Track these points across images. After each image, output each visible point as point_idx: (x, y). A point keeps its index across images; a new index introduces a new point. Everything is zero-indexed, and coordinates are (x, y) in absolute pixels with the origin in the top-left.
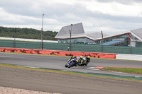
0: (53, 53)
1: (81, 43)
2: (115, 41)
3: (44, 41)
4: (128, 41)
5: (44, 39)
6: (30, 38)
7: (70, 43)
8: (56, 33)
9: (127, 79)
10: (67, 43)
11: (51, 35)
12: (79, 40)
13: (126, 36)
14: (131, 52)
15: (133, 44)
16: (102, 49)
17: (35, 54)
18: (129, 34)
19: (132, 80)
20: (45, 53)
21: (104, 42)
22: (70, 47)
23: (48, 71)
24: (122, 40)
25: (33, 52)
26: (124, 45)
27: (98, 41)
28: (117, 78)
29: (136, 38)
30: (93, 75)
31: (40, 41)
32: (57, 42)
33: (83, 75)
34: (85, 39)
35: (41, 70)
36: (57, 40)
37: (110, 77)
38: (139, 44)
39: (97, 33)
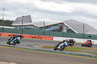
0: (10, 35)
1: (29, 29)
2: (52, 28)
3: (4, 27)
4: (61, 28)
7: (22, 29)
8: (12, 22)
10: (20, 28)
11: (9, 23)
13: (60, 25)
15: (65, 31)
16: (44, 34)
18: (62, 23)
20: (5, 35)
21: (45, 28)
22: (22, 31)
24: (58, 27)
26: (59, 31)
27: (41, 28)
30: (37, 51)
31: (2, 27)
32: (13, 28)
33: (30, 50)
34: (32, 26)
35: (1, 47)
36: (13, 26)
37: (49, 53)
38: (69, 30)
39: (40, 22)
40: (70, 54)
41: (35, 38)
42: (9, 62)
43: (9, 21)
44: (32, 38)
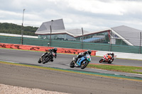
0: (33, 49)
1: (61, 39)
2: (94, 38)
4: (108, 38)
5: (24, 34)
6: (11, 33)
7: (51, 39)
8: (36, 28)
9: (106, 77)
10: (47, 38)
11: (31, 30)
13: (106, 33)
14: (111, 49)
15: (113, 42)
16: (82, 46)
17: (15, 49)
18: (109, 31)
19: (112, 77)
20: (25, 48)
21: (84, 38)
22: (50, 42)
23: (28, 66)
24: (102, 37)
25: (13, 47)
26: (104, 43)
27: (78, 38)
28: (97, 75)
29: (116, 36)
31: (21, 36)
32: (37, 37)
33: (62, 71)
34: (65, 35)
35: (20, 65)
36: (37, 35)
38: (119, 41)
39: (77, 30)
40: (121, 76)
41: (70, 52)
42: (31, 87)
43: (32, 28)
44: (66, 52)
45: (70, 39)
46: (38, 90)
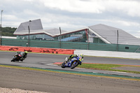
0: (11, 49)
1: (39, 39)
2: (72, 37)
3: (3, 37)
4: (86, 37)
5: (3, 35)
7: (29, 39)
8: (15, 29)
10: (25, 39)
11: (10, 31)
12: (38, 36)
13: (83, 32)
14: (89, 47)
15: (91, 40)
16: (61, 45)
18: (86, 30)
20: (4, 49)
21: (62, 38)
22: (29, 43)
23: (7, 67)
24: (80, 36)
26: (82, 41)
27: (56, 37)
29: (93, 34)
30: (52, 71)
32: (15, 38)
33: (41, 70)
34: (44, 35)
36: (15, 36)
37: (69, 73)
38: (97, 40)
39: (55, 29)
41: (48, 52)
42: (11, 88)
43: (10, 28)
44: (44, 52)
45: (48, 38)
46: (18, 90)
